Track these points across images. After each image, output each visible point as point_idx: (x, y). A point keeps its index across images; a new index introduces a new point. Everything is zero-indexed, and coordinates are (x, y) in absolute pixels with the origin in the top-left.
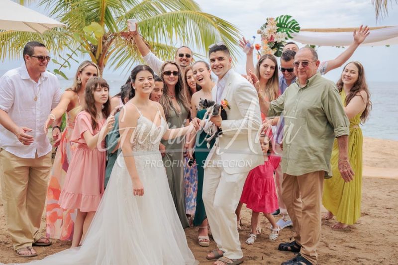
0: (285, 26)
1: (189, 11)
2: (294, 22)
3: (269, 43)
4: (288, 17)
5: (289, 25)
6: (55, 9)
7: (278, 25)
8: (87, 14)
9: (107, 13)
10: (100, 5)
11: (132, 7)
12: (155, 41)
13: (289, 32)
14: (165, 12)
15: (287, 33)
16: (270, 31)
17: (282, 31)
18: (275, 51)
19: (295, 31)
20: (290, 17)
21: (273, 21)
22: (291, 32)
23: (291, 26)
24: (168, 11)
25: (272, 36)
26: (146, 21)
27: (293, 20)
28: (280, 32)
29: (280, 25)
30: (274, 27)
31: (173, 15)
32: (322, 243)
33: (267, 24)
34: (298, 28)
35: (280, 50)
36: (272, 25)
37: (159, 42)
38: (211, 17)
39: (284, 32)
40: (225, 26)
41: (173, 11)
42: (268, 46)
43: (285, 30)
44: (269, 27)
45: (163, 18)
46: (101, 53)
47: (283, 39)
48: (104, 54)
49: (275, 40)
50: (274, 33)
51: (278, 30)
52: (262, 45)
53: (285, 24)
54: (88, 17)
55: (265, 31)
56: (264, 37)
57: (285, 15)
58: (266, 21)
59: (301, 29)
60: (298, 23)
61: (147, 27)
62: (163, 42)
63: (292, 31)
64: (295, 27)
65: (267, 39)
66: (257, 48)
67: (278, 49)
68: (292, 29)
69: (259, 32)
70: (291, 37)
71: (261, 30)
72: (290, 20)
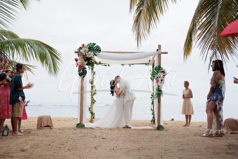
2: (98, 47)
3: (83, 58)
4: (94, 44)
5: (95, 48)
15: (94, 53)
19: (98, 52)
20: (95, 44)
22: (96, 52)
23: (96, 49)
25: (85, 54)
27: (97, 46)
28: (90, 52)
29: (90, 49)
30: (87, 49)
34: (100, 50)
35: (90, 62)
39: (91, 52)
42: (83, 59)
47: (92, 56)
49: (87, 56)
50: (87, 52)
52: (79, 59)
53: (92, 48)
57: (92, 43)
59: (101, 51)
60: (100, 47)
64: (98, 50)
65: (83, 56)
66: (76, 60)
67: (88, 61)
68: (96, 50)
69: (76, 52)
70: (96, 55)
71: (78, 51)
72: (95, 46)
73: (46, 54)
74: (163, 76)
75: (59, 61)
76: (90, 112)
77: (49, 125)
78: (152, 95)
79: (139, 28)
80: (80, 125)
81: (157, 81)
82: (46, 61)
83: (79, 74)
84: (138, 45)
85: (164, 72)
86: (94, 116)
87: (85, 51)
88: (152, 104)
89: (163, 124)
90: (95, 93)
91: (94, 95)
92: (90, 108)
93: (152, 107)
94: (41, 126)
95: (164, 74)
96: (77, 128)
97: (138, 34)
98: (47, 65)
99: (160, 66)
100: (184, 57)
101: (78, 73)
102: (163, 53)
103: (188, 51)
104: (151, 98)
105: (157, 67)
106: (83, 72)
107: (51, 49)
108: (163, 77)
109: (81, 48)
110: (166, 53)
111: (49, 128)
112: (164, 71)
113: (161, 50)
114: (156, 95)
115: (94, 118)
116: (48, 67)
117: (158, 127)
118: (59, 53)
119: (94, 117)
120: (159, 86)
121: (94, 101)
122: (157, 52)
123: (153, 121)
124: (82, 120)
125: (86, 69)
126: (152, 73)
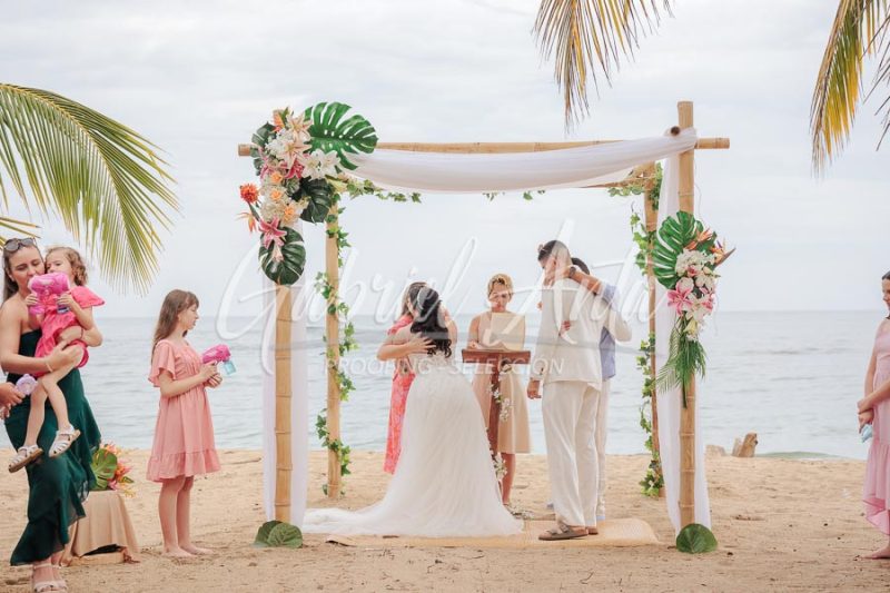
0: (333, 134)
2: (360, 122)
3: (285, 186)
4: (341, 109)
5: (345, 133)
7: (311, 131)
13: (343, 151)
15: (340, 155)
17: (323, 147)
18: (304, 204)
19: (363, 149)
20: (347, 107)
22: (349, 150)
23: (351, 133)
25: (296, 161)
27: (356, 117)
28: (318, 151)
29: (317, 132)
30: (302, 135)
33: (268, 127)
34: (373, 142)
35: (319, 201)
39: (327, 151)
42: (285, 190)
43: (331, 146)
44: (286, 136)
47: (331, 171)
49: (305, 174)
50: (305, 152)
51: (313, 145)
52: (264, 188)
53: (331, 128)
56: (270, 163)
59: (379, 143)
60: (373, 125)
63: (353, 147)
64: (363, 137)
65: (279, 170)
66: (249, 195)
67: (313, 200)
68: (353, 142)
69: (244, 152)
70: (351, 167)
71: (256, 145)
72: (346, 117)
73: (83, 161)
74: (707, 270)
75: (154, 197)
76: (323, 439)
77: (115, 541)
78: (643, 349)
79: (576, 13)
80: (275, 531)
81: (673, 296)
82: (87, 200)
83: (263, 266)
84: (568, 105)
85: (708, 245)
86: (347, 462)
87: (291, 148)
88: (645, 394)
89: (709, 519)
90: (347, 344)
91: (342, 351)
92: (322, 423)
93: (649, 407)
94: (74, 553)
95: (711, 258)
96: (260, 549)
97: (571, 46)
98: (96, 225)
99: (691, 216)
100: (816, 146)
101: (260, 263)
102: (703, 145)
103: (838, 111)
104: (643, 362)
105: (673, 223)
106: (285, 256)
107: (113, 133)
108: (709, 275)
109: (269, 130)
110: (721, 144)
111: (117, 556)
112: (712, 242)
113: (695, 132)
114: (672, 368)
115: (344, 470)
116: (99, 232)
117: (682, 534)
118: (151, 153)
119: (347, 468)
120: (685, 322)
121: (342, 386)
122: (670, 138)
123: (655, 483)
124: (288, 505)
125: (299, 237)
126: (644, 235)
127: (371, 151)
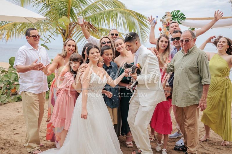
0: (177, 17)
1: (119, 9)
2: (182, 14)
4: (179, 11)
6: (42, 9)
7: (172, 16)
8: (60, 11)
9: (72, 10)
10: (68, 6)
11: (86, 7)
12: (100, 26)
13: (179, 20)
14: (105, 9)
15: (178, 21)
16: (167, 20)
17: (175, 19)
20: (180, 11)
21: (169, 14)
22: (180, 20)
23: (180, 16)
24: (107, 9)
25: (169, 23)
26: (94, 15)
27: (182, 13)
30: (170, 17)
31: (110, 11)
32: (201, 146)
33: (166, 16)
34: (185, 18)
36: (169, 16)
37: (102, 27)
38: (132, 12)
40: (141, 17)
41: (110, 9)
42: (167, 28)
43: (176, 19)
44: (167, 18)
45: (104, 13)
46: (68, 34)
48: (70, 35)
51: (172, 19)
52: (163, 28)
53: (176, 16)
54: (61, 13)
55: (165, 20)
56: (164, 23)
57: (176, 10)
58: (165, 14)
60: (185, 15)
61: (95, 18)
62: (104, 27)
63: (181, 19)
64: (183, 18)
66: (160, 30)
68: (181, 18)
69: (161, 21)
70: (180, 23)
71: (162, 19)
72: (179, 13)
127: (184, 20)
